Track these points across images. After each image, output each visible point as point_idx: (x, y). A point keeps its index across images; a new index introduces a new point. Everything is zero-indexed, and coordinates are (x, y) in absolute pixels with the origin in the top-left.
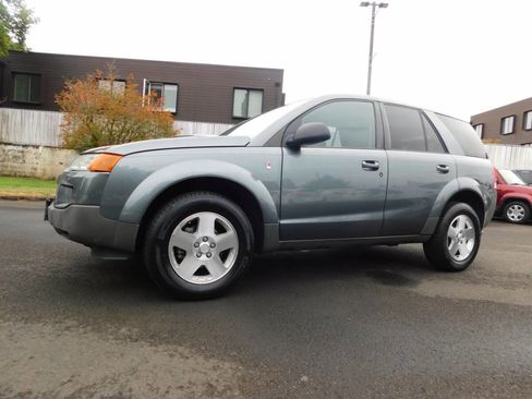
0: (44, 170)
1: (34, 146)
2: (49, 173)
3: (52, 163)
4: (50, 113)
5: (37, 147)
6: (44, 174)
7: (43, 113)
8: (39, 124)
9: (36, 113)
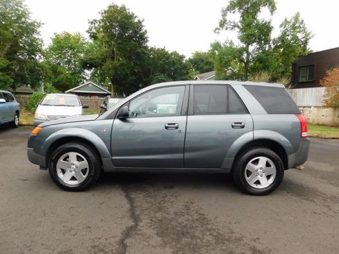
0: (314, 119)
1: (308, 107)
2: (316, 121)
3: (318, 116)
4: (317, 88)
5: (310, 107)
6: (313, 122)
7: (314, 89)
8: (311, 95)
9: (310, 89)
